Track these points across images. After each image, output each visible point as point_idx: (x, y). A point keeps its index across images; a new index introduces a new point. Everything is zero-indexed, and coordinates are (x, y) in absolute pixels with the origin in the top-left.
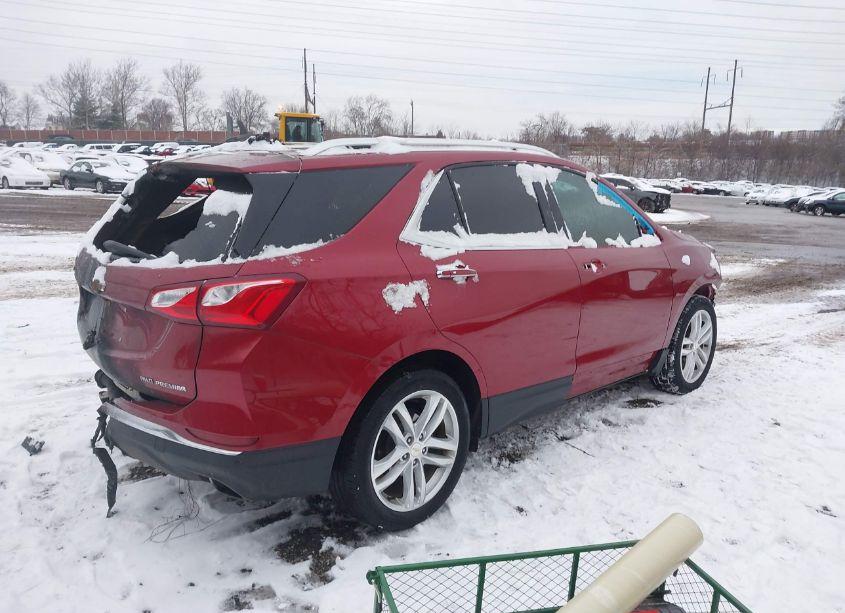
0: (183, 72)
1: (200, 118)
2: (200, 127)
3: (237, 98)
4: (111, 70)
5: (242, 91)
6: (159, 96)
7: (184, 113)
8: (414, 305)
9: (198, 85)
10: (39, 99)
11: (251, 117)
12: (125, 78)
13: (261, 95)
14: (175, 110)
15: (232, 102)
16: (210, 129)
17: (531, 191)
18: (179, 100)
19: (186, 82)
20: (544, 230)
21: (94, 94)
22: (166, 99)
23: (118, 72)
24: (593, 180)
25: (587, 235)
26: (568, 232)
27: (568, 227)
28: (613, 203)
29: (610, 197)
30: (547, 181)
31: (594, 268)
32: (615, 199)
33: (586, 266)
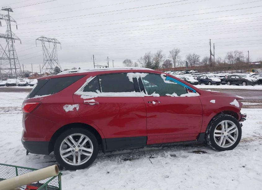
0: (175, 51)
1: (179, 64)
2: (179, 66)
3: (190, 56)
4: (156, 54)
5: (192, 54)
6: (168, 59)
7: (175, 63)
8: (73, 110)
9: (179, 54)
10: (138, 63)
11: (195, 62)
12: (159, 55)
13: (198, 55)
14: (172, 62)
15: (189, 58)
16: (182, 66)
17: (131, 80)
18: (174, 59)
19: (175, 54)
20: (134, 91)
21: (151, 60)
22: (170, 59)
23: (157, 54)
24: (164, 76)
25: (156, 93)
26: (146, 92)
27: (146, 91)
28: (173, 83)
29: (172, 81)
30: (140, 77)
31: (154, 103)
32: (175, 81)
33: (150, 102)
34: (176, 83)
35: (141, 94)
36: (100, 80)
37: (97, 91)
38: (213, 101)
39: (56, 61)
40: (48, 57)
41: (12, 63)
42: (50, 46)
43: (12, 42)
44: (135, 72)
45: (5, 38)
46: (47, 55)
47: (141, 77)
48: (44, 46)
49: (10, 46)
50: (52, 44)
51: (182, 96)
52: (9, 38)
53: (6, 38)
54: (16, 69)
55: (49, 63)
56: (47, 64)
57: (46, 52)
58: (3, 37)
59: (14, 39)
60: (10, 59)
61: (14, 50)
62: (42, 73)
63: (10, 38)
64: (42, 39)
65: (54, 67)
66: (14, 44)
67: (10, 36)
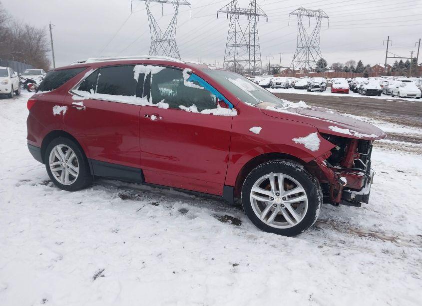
8: (60, 114)
17: (136, 77)
20: (135, 96)
24: (188, 73)
25: (164, 102)
26: (151, 99)
27: (152, 96)
28: (198, 87)
29: (196, 83)
30: (150, 73)
31: (153, 118)
32: (202, 84)
33: (147, 116)
34: (203, 88)
35: (143, 102)
36: (100, 74)
37: (92, 91)
38: (256, 130)
39: (317, 49)
40: (304, 43)
41: (252, 52)
42: (309, 24)
43: (255, 21)
44: (146, 63)
45: (246, 14)
46: (303, 38)
47: (152, 73)
48: (300, 24)
49: (252, 26)
50: (314, 20)
51: (206, 112)
52: (251, 14)
53: (248, 14)
54: (254, 61)
55: (305, 52)
56: (300, 55)
57: (302, 34)
58: (244, 13)
59: (258, 15)
60: (248, 46)
61: (256, 32)
62: (297, 69)
63: (253, 14)
64: (300, 12)
65: (318, 59)
66: (258, 24)
67: (254, 11)
